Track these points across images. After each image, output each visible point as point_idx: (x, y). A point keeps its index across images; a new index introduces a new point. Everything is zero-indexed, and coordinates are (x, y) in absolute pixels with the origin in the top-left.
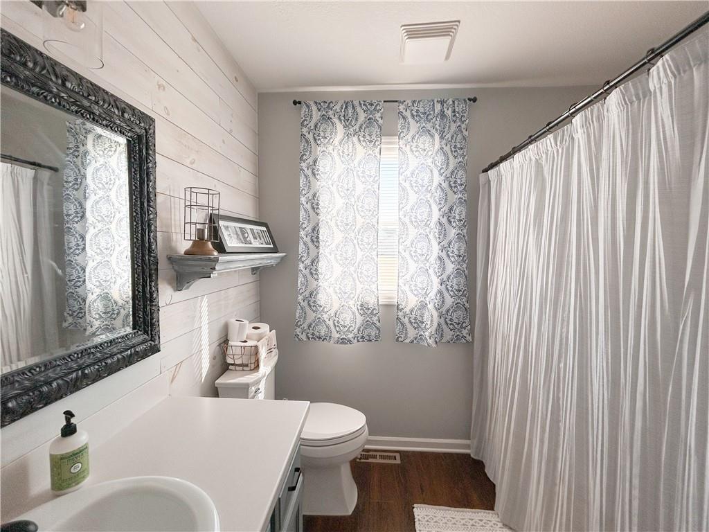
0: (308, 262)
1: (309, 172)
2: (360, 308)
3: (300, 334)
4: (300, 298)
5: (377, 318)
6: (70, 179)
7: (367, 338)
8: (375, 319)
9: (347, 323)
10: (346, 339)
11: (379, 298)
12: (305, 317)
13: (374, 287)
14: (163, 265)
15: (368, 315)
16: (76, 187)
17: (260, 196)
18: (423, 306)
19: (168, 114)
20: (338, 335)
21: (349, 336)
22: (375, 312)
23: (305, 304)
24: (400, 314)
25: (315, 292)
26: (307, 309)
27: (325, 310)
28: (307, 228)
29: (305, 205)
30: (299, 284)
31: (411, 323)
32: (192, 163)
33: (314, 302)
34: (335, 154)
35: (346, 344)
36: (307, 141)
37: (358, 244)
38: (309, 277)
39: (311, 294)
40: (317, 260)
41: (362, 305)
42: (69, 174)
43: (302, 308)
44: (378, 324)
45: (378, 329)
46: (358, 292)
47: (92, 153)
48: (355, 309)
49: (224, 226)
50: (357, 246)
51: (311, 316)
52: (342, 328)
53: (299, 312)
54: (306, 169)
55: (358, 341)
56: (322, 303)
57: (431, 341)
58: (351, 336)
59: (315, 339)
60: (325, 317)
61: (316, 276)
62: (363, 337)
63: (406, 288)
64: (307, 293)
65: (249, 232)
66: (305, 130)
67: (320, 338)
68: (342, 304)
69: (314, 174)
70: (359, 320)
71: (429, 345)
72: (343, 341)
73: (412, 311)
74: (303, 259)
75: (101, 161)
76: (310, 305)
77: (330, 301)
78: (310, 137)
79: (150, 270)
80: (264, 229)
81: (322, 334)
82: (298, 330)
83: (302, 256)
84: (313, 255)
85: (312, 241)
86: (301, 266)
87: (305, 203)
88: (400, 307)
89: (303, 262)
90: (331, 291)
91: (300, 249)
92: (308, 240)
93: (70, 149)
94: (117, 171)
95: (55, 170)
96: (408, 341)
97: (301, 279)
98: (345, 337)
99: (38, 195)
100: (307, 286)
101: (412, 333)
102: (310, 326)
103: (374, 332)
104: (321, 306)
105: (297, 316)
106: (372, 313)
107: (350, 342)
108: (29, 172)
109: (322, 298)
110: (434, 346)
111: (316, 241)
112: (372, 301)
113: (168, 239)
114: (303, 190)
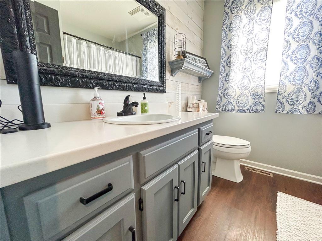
0: (224, 75)
1: (227, 30)
2: (252, 95)
3: (219, 108)
4: (220, 92)
5: (263, 100)
6: (144, 59)
7: (256, 111)
8: (261, 100)
9: (244, 101)
10: (242, 110)
11: (265, 89)
12: (221, 101)
13: (262, 83)
14: (167, 64)
15: (257, 99)
16: (145, 62)
17: (203, 49)
18: (299, 91)
19: (170, 9)
20: (238, 108)
21: (244, 108)
22: (261, 96)
23: (222, 95)
24: (280, 97)
25: (227, 89)
26: (223, 97)
27: (232, 97)
28: (225, 58)
29: (224, 47)
30: (219, 85)
31: (288, 102)
32: (177, 29)
33: (227, 94)
34: (243, 14)
35: (242, 112)
36: (227, 13)
37: (254, 61)
38: (224, 82)
39: (225, 90)
40: (229, 73)
41: (253, 94)
42: (143, 58)
43: (220, 96)
44: (263, 103)
45: (263, 105)
46: (251, 87)
47: (149, 49)
48: (249, 95)
49: (188, 56)
50: (253, 61)
51: (224, 101)
52: (240, 104)
53: (218, 98)
54: (225, 29)
55: (250, 112)
56: (231, 93)
57: (304, 111)
58: (245, 108)
59: (226, 111)
60: (232, 100)
61: (228, 82)
62: (253, 110)
63: (286, 81)
64: (223, 90)
65: (198, 60)
66: (226, 8)
67: (229, 111)
68: (241, 93)
69: (230, 30)
70: (251, 101)
71: (301, 113)
72: (241, 111)
73: (289, 95)
74: (222, 73)
75: (151, 51)
76: (224, 96)
77: (235, 92)
78: (229, 11)
79: (164, 63)
80: (205, 60)
81: (230, 109)
82: (218, 107)
83: (221, 72)
84: (227, 71)
85: (227, 64)
86: (221, 77)
87: (224, 46)
88: (280, 93)
89: (222, 75)
90: (235, 87)
91: (221, 68)
92: (225, 64)
93: (143, 49)
94: (155, 53)
95: (140, 58)
96: (284, 112)
97: (220, 83)
98: (242, 109)
99: (137, 66)
100: (223, 87)
101: (288, 108)
102: (224, 105)
103: (260, 107)
104: (230, 95)
105: (218, 100)
106: (260, 97)
107: (245, 111)
108: (135, 58)
109: (230, 92)
110: (306, 113)
111: (229, 64)
112: (260, 90)
113: (169, 56)
114: (223, 39)
